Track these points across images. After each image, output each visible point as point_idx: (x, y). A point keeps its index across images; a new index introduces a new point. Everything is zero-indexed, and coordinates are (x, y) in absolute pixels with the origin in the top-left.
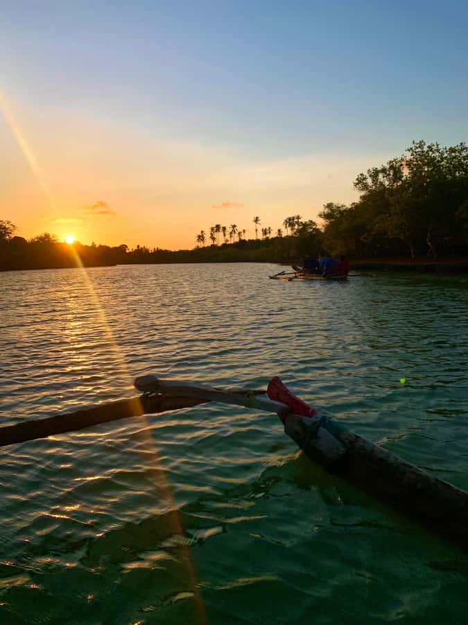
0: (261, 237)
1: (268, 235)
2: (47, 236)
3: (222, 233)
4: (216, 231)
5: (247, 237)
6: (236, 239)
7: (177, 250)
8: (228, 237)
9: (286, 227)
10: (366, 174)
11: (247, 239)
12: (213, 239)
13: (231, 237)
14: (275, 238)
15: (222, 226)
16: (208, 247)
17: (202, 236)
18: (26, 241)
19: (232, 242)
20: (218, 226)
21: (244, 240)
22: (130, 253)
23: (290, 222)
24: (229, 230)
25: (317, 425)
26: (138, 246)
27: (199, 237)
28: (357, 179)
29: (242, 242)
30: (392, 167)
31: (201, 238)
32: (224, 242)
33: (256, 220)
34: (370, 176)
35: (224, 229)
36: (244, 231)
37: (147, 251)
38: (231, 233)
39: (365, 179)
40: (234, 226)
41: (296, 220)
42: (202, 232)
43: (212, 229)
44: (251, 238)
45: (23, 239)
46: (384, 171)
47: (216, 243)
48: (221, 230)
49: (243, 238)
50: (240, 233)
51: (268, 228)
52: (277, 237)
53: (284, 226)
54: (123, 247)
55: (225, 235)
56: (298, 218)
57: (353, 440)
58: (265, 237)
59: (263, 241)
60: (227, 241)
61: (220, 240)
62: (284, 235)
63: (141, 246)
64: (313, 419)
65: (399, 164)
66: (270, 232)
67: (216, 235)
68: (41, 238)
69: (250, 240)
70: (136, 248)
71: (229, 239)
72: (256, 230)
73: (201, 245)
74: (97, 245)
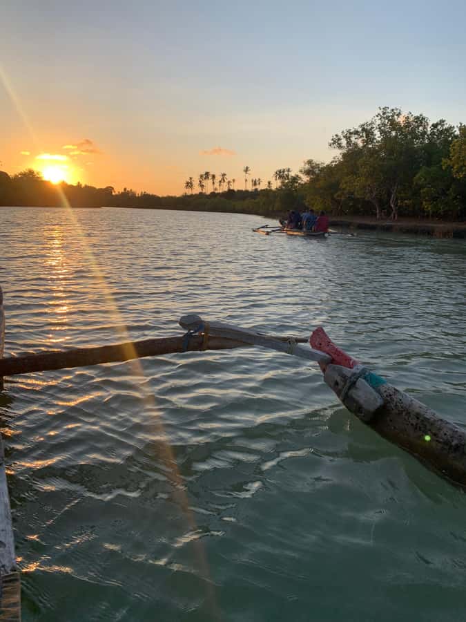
0: (250, 188)
1: (257, 187)
2: (31, 172)
3: (211, 181)
4: (205, 179)
5: (236, 187)
6: (224, 188)
7: (165, 195)
8: (217, 185)
9: (276, 179)
10: (340, 134)
11: (236, 189)
12: (202, 186)
13: (220, 185)
14: (264, 190)
15: (212, 173)
16: (196, 195)
17: (191, 183)
18: (9, 177)
19: (221, 191)
20: (207, 174)
21: (233, 191)
22: (116, 195)
23: (280, 174)
24: (218, 178)
25: (357, 376)
26: (125, 189)
27: (188, 183)
28: (333, 140)
29: (231, 192)
30: (364, 130)
31: (189, 184)
32: (212, 191)
33: (247, 170)
34: (344, 137)
35: (214, 177)
36: (234, 180)
37: (134, 194)
38: (220, 182)
39: (339, 139)
40: (224, 175)
41: (286, 173)
42: (191, 178)
43: (201, 176)
44: (240, 189)
45: (6, 174)
46: (356, 132)
47: (204, 191)
48: (210, 178)
49: (231, 188)
50: (229, 182)
51: (257, 179)
52: (267, 189)
53: (274, 178)
54: (110, 189)
55: (213, 183)
56: (289, 170)
57: (391, 393)
58: (254, 188)
59: (251, 192)
60: (216, 189)
61: (209, 188)
62: (274, 187)
63: (128, 189)
64: (354, 370)
65: (369, 127)
66: (259, 183)
67: (204, 183)
68: (24, 175)
69: (238, 191)
70: (123, 191)
71: (218, 187)
72: (246, 180)
73: (189, 192)
74: (83, 185)
